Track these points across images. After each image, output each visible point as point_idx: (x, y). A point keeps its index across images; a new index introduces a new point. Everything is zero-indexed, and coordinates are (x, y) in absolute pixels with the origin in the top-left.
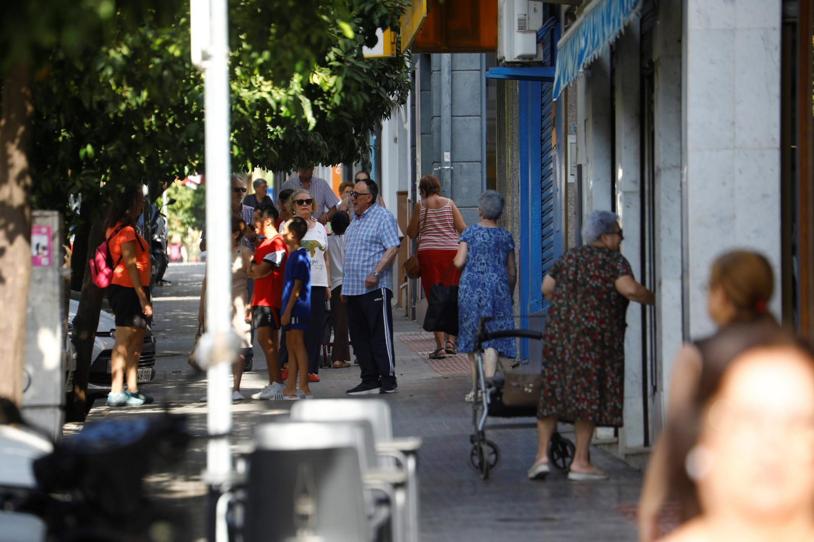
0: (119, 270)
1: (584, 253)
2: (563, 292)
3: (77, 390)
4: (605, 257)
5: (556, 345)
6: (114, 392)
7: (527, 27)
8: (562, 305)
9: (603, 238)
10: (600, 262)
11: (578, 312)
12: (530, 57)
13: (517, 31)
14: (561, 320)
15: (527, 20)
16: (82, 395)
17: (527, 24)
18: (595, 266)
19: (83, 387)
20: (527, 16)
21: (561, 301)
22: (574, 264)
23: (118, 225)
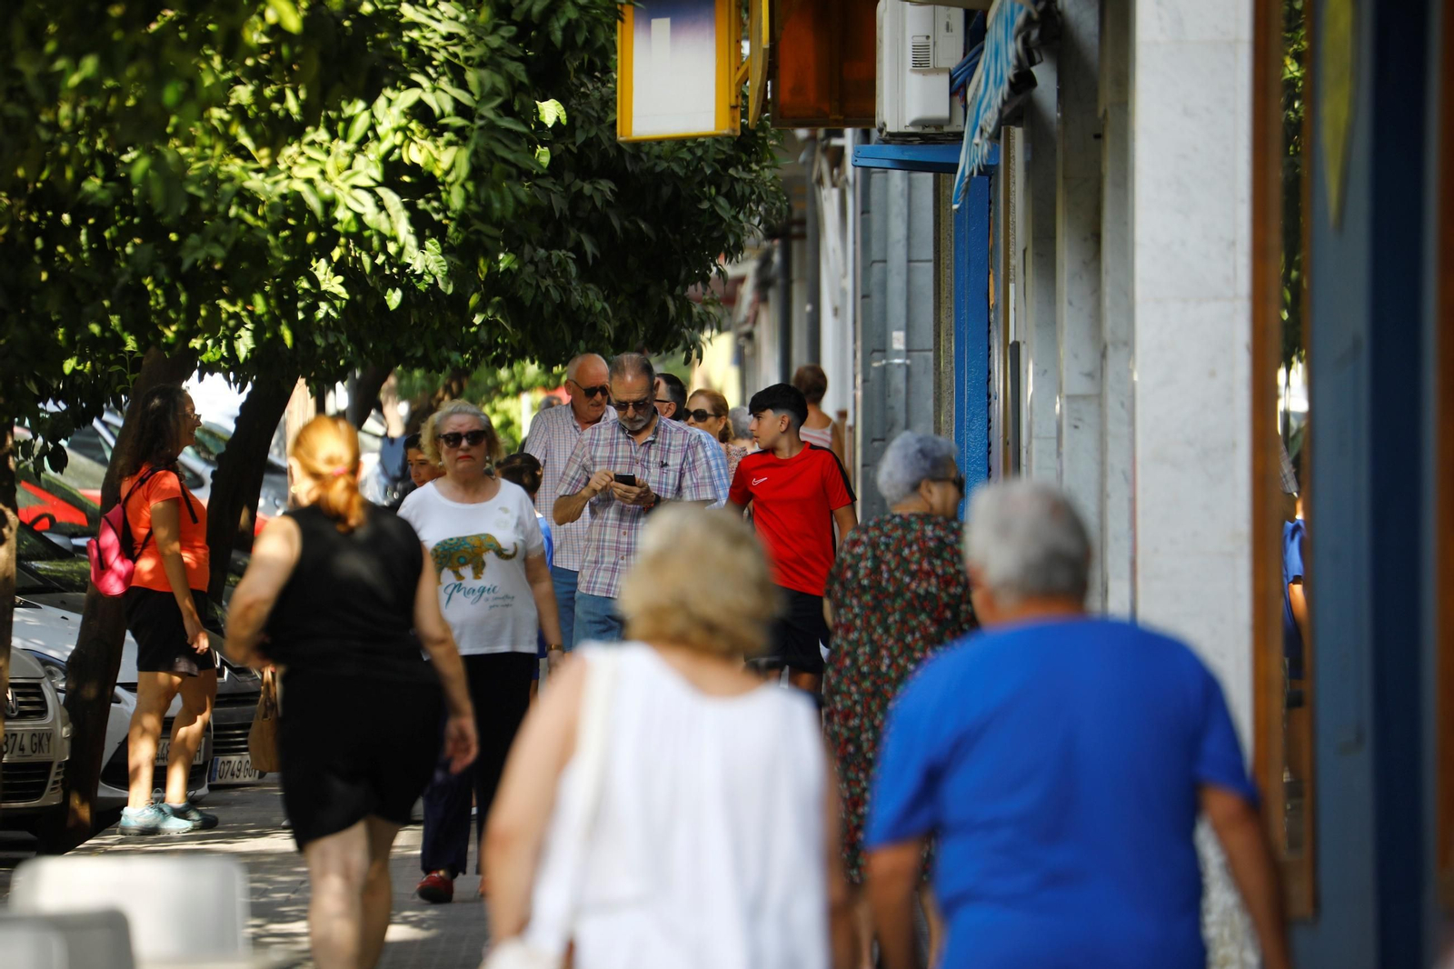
0: (146, 564)
1: (887, 528)
2: (856, 616)
3: (75, 801)
4: (940, 533)
5: (860, 729)
6: (134, 807)
7: (931, 62)
8: (858, 643)
9: (923, 490)
10: (932, 544)
11: (896, 652)
12: (938, 124)
13: (911, 70)
14: (863, 676)
15: (931, 47)
16: (85, 813)
17: (931, 56)
18: (920, 550)
19: (89, 796)
20: (931, 40)
21: (854, 636)
22: (869, 554)
23: (144, 469)
